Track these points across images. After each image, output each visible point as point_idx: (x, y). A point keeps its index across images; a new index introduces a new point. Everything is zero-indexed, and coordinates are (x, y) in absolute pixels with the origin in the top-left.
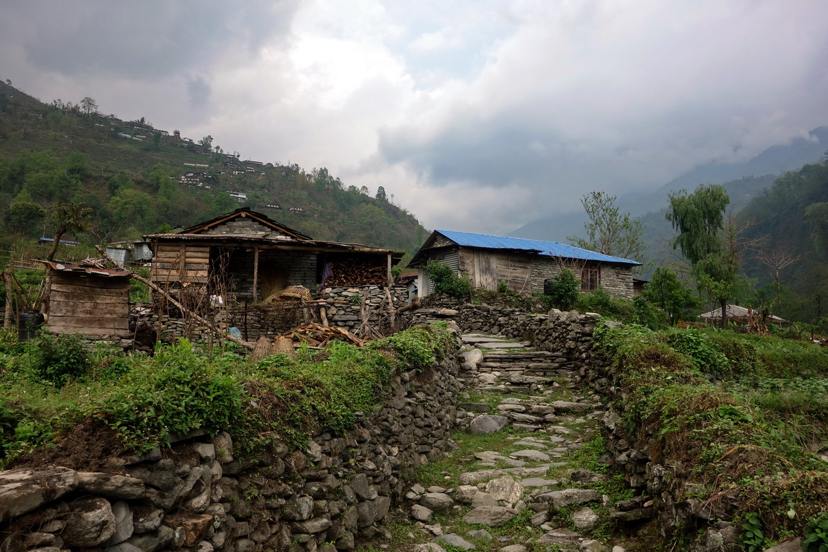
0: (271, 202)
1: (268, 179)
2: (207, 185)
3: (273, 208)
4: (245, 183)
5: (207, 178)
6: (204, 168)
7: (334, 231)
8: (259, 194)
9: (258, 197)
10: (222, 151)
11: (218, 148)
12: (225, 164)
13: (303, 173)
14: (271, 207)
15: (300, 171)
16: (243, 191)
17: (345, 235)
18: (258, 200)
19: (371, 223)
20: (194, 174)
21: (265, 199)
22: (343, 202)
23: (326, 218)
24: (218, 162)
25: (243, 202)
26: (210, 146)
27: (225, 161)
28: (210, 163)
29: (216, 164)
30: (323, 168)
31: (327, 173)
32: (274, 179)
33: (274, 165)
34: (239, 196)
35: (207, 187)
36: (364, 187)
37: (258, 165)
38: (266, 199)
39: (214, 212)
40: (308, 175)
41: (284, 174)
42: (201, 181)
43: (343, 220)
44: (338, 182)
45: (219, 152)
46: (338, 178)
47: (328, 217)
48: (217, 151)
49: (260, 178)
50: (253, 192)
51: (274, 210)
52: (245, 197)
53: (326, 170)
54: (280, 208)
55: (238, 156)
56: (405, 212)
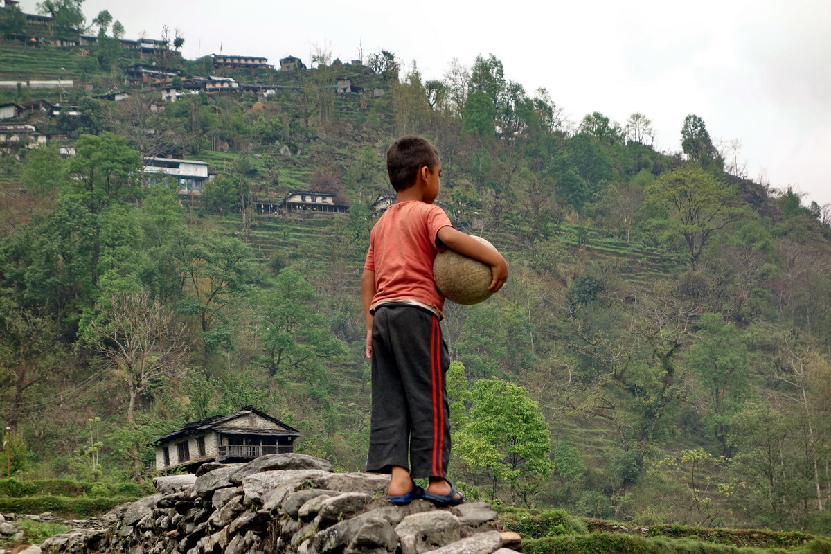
0: (306, 186)
1: (286, 109)
2: (66, 145)
3: (314, 206)
4: (205, 125)
5: (65, 119)
6: (57, 92)
7: (556, 275)
8: (257, 161)
9: (252, 173)
10: (118, 28)
11: (104, 18)
12: (134, 74)
13: (415, 77)
14: (304, 206)
15: (402, 76)
16: (195, 154)
17: (599, 288)
18: (252, 183)
19: (689, 239)
20: (19, 110)
21: (281, 179)
22: (573, 171)
23: (517, 232)
24: (108, 70)
25: (196, 191)
26: (79, 18)
27: (133, 62)
28: (82, 73)
29: (99, 76)
30: (486, 57)
31: (501, 72)
32: (311, 108)
33: (309, 65)
34: (183, 170)
35: (63, 151)
36: (637, 117)
37: (251, 69)
38: (285, 177)
39: (63, 220)
40: (433, 86)
41: (344, 86)
42: (40, 131)
43: (582, 232)
44: (541, 104)
45: (110, 33)
46: (543, 91)
47: (526, 228)
48: (102, 31)
49: (258, 105)
50: (235, 157)
51: (319, 216)
52: (202, 172)
53: (496, 63)
54: (340, 207)
55: (179, 43)
56: (791, 200)
